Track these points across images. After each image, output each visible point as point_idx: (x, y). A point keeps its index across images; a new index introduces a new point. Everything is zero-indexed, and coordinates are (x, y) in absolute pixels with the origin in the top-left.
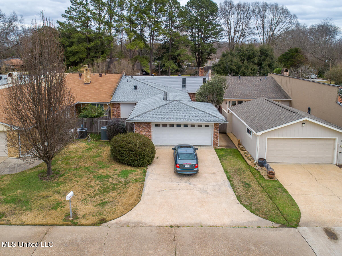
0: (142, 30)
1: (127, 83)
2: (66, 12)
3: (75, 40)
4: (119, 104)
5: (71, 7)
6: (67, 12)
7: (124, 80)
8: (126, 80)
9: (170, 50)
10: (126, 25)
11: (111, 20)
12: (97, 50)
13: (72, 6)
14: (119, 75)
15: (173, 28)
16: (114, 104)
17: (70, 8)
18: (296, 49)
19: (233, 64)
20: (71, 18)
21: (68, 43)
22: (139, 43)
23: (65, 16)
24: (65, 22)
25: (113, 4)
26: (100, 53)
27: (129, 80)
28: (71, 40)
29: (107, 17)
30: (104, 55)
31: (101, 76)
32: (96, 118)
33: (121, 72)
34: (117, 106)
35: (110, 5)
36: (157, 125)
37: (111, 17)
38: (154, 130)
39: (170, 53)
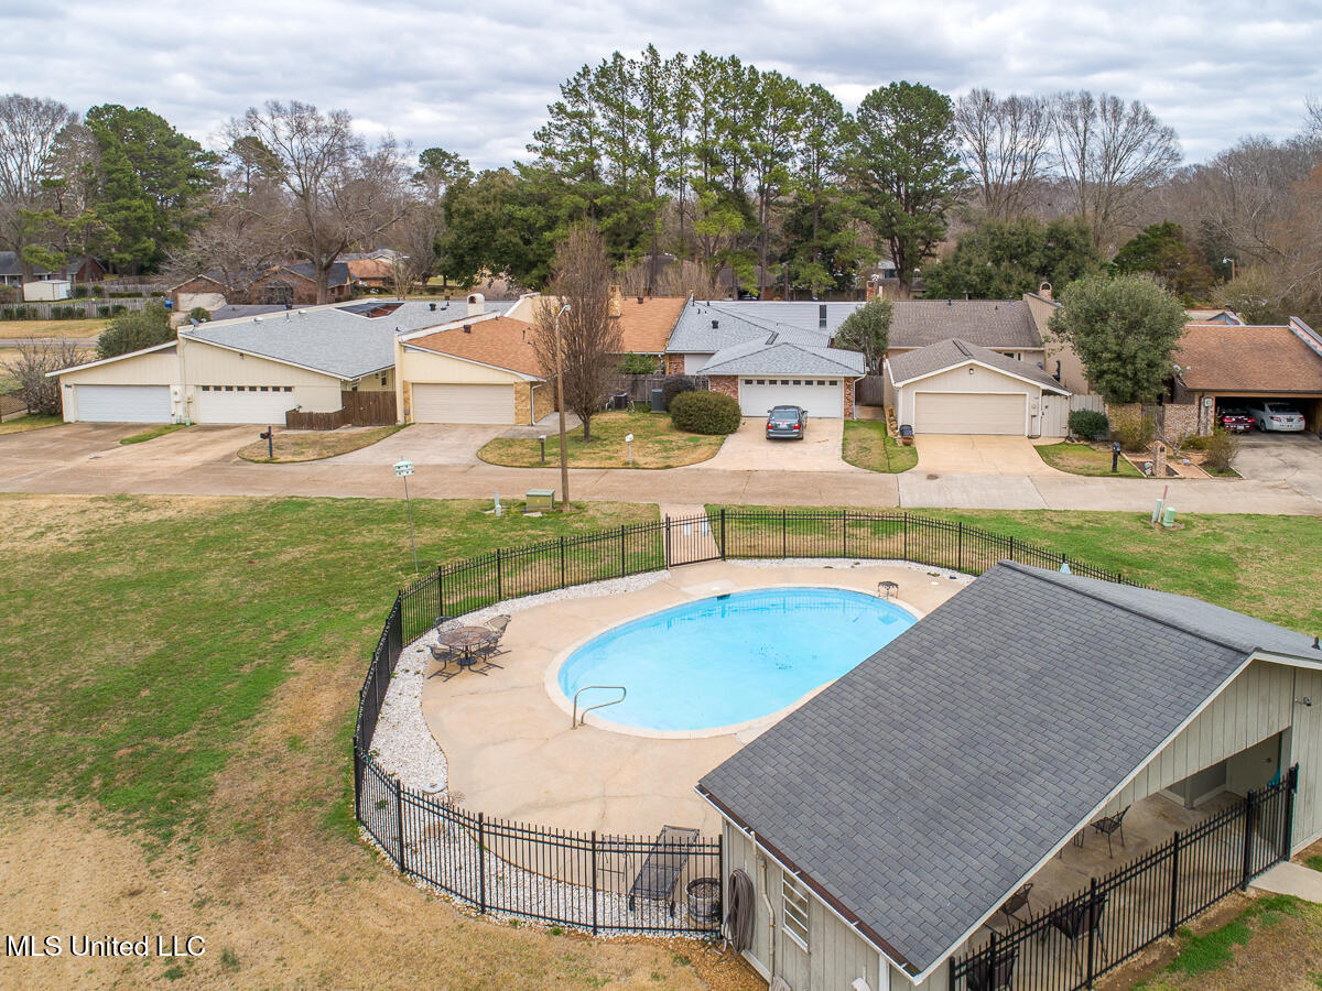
0: (737, 178)
1: (697, 317)
2: (536, 138)
3: (563, 213)
4: (681, 355)
5: (550, 124)
6: (538, 136)
7: (691, 310)
8: (695, 310)
9: (815, 234)
10: (695, 168)
11: (653, 154)
12: (619, 235)
13: (552, 120)
14: (681, 300)
15: (822, 171)
16: (671, 356)
17: (547, 127)
18: (1166, 226)
19: (972, 271)
20: (548, 152)
21: (542, 221)
22: (731, 219)
23: (536, 149)
24: (535, 163)
25: (660, 111)
26: (627, 244)
27: (702, 310)
28: (551, 212)
29: (643, 146)
30: (638, 249)
31: (641, 301)
32: (643, 376)
33: (684, 295)
34: (678, 360)
35: (652, 115)
36: (749, 382)
37: (654, 147)
38: (742, 388)
39: (816, 242)
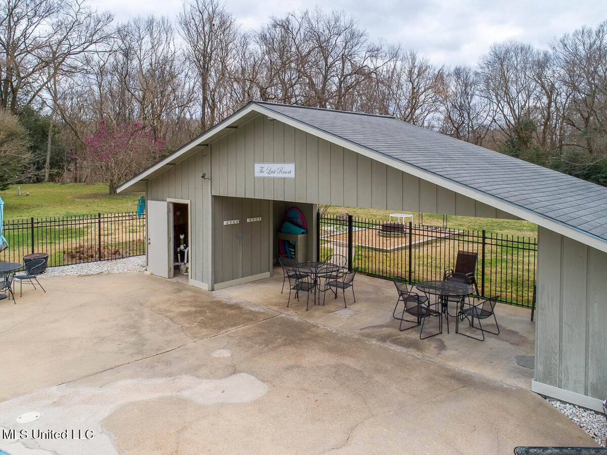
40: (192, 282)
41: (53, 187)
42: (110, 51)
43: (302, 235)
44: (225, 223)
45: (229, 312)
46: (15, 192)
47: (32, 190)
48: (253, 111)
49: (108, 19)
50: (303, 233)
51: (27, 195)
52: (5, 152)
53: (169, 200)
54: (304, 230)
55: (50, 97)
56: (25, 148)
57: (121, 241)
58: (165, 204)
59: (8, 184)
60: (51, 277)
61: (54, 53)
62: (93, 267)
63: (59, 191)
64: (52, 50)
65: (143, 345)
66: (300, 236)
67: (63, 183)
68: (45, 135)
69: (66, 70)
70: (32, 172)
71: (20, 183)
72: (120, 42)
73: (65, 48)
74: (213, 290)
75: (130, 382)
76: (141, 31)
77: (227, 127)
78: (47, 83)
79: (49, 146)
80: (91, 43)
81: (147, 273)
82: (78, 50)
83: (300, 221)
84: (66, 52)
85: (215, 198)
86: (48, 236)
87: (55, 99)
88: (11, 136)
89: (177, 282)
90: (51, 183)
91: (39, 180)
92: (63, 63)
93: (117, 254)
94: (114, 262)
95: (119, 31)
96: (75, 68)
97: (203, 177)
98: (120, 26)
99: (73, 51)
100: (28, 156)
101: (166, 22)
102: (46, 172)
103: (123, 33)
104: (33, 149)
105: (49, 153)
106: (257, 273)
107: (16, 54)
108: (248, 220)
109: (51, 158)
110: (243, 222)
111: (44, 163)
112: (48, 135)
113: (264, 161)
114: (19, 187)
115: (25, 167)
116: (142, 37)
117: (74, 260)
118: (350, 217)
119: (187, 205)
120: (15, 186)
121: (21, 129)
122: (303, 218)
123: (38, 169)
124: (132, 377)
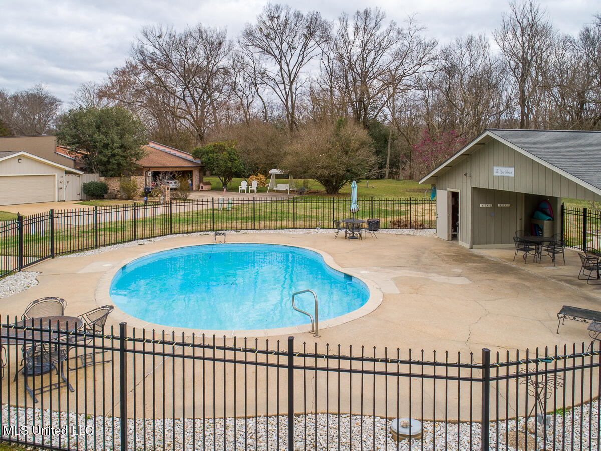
40: (461, 243)
41: (391, 183)
42: (435, 71)
43: (548, 222)
44: (481, 206)
45: (474, 258)
46: (364, 185)
47: (376, 185)
48: (488, 135)
49: (433, 44)
50: (549, 220)
51: (373, 188)
52: (359, 156)
53: (449, 190)
54: (550, 218)
55: (390, 113)
56: (371, 153)
57: (428, 220)
58: (446, 192)
59: (361, 179)
60: (381, 232)
61: (393, 76)
62: (405, 231)
63: (395, 186)
64: (391, 74)
65: (419, 262)
66: (546, 222)
67: (398, 179)
68: (386, 141)
69: (402, 88)
70: (375, 171)
71: (368, 178)
72: (443, 62)
73: (400, 72)
74: (471, 248)
75: (408, 271)
76: (462, 48)
77: (476, 144)
78: (387, 101)
79: (389, 150)
80: (420, 65)
81: (436, 237)
82: (411, 71)
83: (548, 211)
84: (402, 74)
85: (474, 189)
86: (383, 214)
87: (393, 114)
88: (363, 144)
89: (453, 243)
90: (390, 180)
91: (381, 177)
92: (400, 83)
93: (422, 226)
94: (419, 230)
95: (443, 52)
96: (409, 86)
97: (465, 175)
98: (443, 49)
99: (407, 73)
100: (373, 159)
101: (483, 39)
102: (386, 171)
103: (446, 54)
104: (377, 153)
105: (389, 156)
106: (506, 243)
107: (367, 80)
108: (499, 206)
109: (390, 160)
110: (495, 206)
111: (386, 164)
112: (388, 142)
113: (498, 166)
114: (368, 181)
115: (371, 167)
116: (463, 53)
117: (395, 227)
118: (585, 210)
119: (458, 193)
120: (365, 181)
121: (369, 139)
122: (551, 209)
123: (380, 168)
124: (409, 270)
